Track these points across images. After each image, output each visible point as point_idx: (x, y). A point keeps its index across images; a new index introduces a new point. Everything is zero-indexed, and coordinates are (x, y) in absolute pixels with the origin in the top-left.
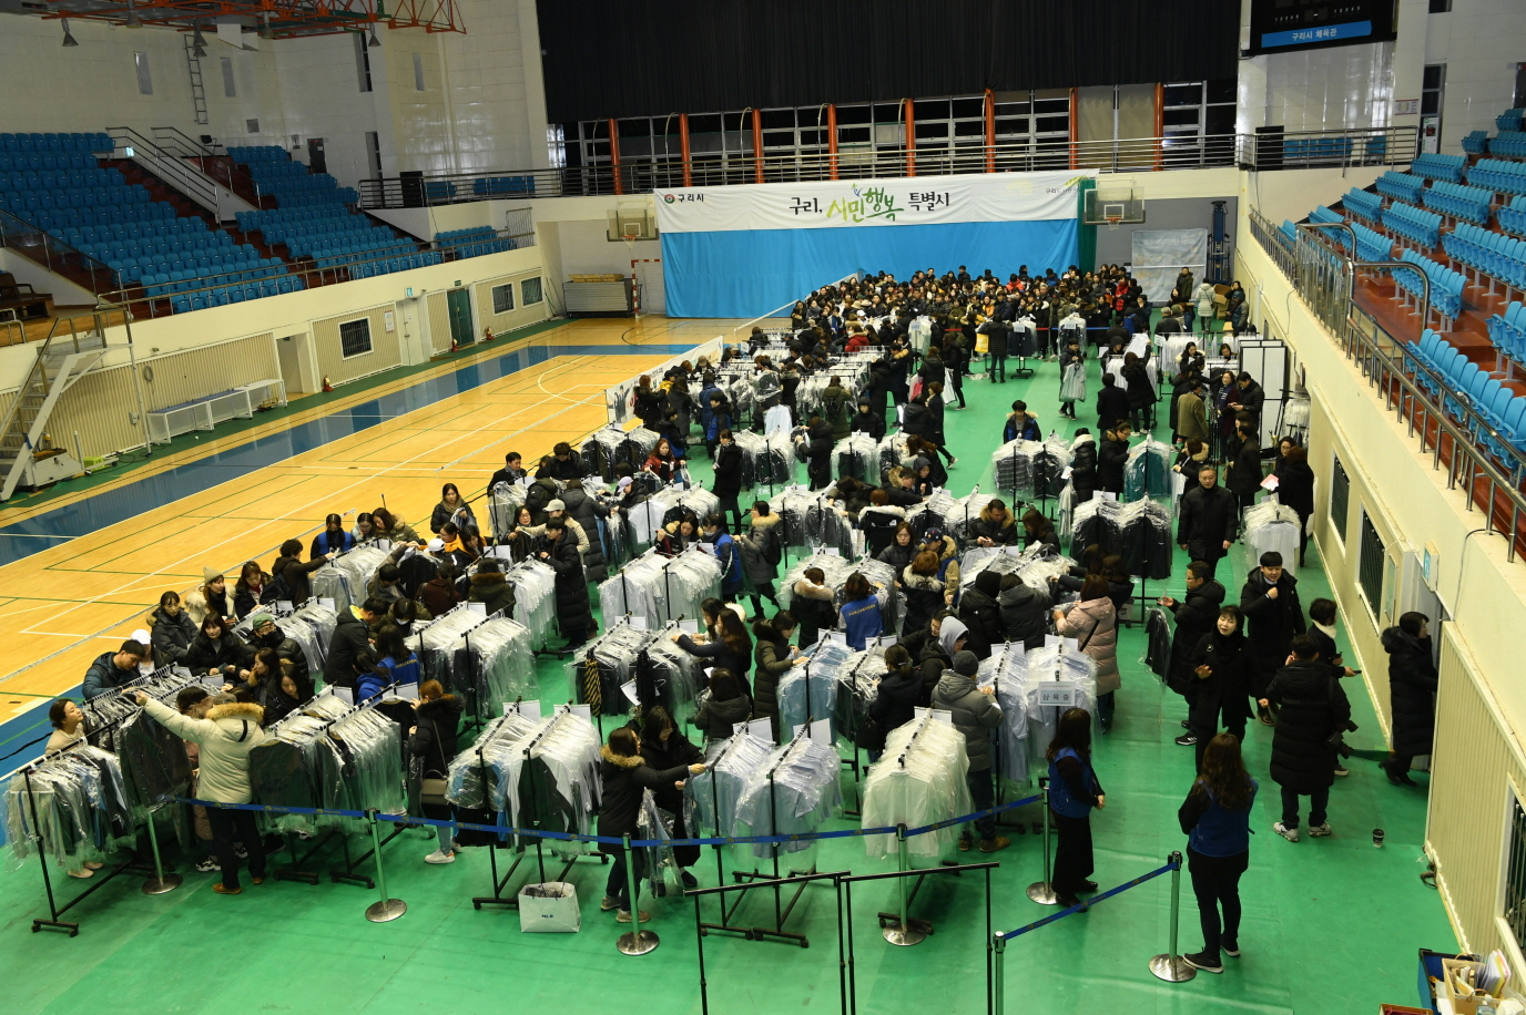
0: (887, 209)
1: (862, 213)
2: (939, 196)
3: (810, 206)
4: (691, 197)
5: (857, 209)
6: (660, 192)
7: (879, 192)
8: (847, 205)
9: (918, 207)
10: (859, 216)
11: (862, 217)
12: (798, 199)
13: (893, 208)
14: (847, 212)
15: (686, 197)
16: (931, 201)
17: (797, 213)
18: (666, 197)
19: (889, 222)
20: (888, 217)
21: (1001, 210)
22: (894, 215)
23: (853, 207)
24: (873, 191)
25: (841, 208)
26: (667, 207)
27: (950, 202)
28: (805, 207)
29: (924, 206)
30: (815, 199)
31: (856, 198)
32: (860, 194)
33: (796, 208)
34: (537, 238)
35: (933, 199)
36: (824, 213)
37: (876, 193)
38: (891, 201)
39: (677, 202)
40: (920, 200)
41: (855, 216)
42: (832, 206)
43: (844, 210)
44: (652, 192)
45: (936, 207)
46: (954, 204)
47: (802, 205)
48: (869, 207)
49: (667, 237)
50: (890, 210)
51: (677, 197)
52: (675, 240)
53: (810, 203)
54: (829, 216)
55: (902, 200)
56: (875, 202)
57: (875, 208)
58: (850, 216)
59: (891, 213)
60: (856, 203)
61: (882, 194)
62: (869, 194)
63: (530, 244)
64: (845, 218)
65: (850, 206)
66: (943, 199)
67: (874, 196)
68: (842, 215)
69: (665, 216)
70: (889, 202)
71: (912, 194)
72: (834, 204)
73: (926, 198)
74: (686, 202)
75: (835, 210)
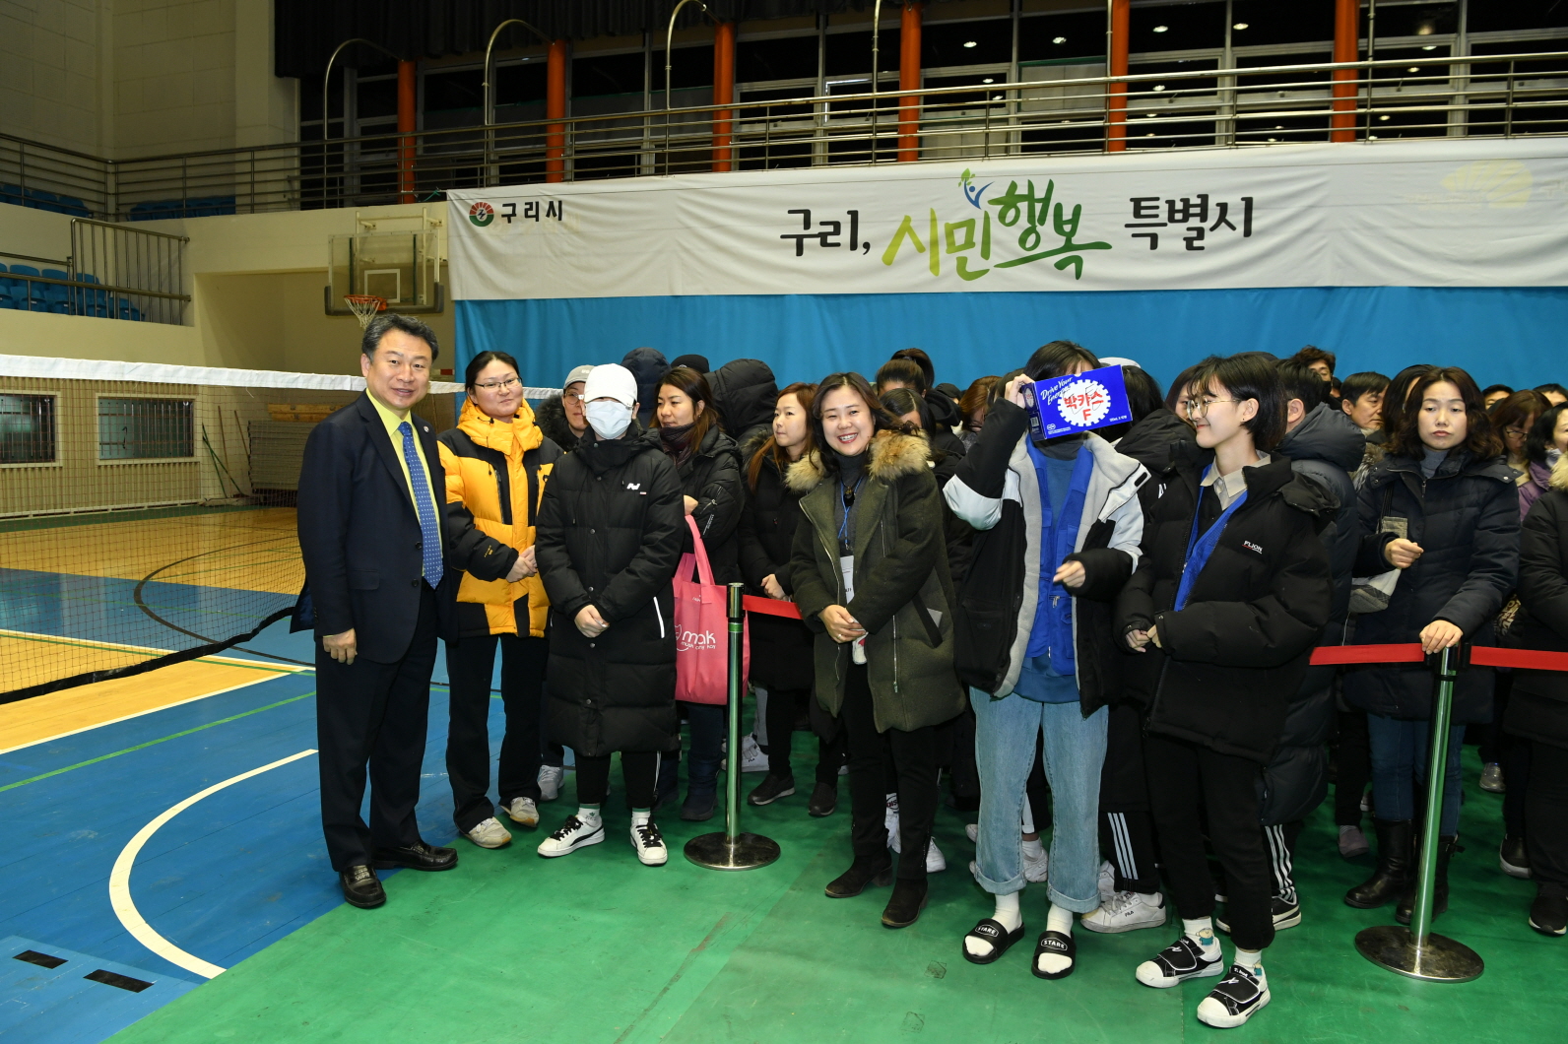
0: (1061, 241)
1: (986, 254)
2: (1223, 207)
3: (837, 232)
4: (532, 211)
5: (969, 244)
6: (462, 198)
7: (1040, 193)
8: (941, 230)
9: (1154, 238)
10: (975, 261)
11: (982, 264)
12: (807, 213)
13: (1075, 240)
14: (943, 248)
15: (520, 209)
16: (1195, 222)
17: (800, 252)
18: (474, 209)
19: (1064, 283)
20: (1060, 266)
21: (1423, 254)
22: (1079, 261)
23: (960, 236)
24: (1022, 190)
25: (924, 237)
26: (475, 236)
27: (1255, 225)
28: (823, 236)
29: (1173, 236)
30: (854, 215)
31: (969, 211)
32: (983, 201)
33: (800, 239)
34: (197, 308)
35: (1204, 217)
36: (877, 254)
37: (1030, 198)
38: (1075, 221)
39: (499, 223)
40: (1164, 217)
41: (962, 262)
42: (900, 234)
43: (934, 243)
44: (443, 198)
45: (1210, 239)
46: (1265, 232)
47: (815, 229)
48: (1007, 239)
49: (469, 308)
50: (1069, 246)
51: (498, 208)
52: (487, 321)
53: (837, 225)
54: (888, 261)
55: (1108, 216)
56: (1024, 223)
57: (1022, 241)
58: (948, 262)
59: (1070, 255)
60: (969, 224)
61: (1046, 200)
62: (1010, 200)
63: (178, 319)
64: (934, 266)
65: (950, 234)
66: (1236, 217)
67: (1023, 206)
68: (925, 259)
69: (469, 258)
70: (1067, 223)
71: (1137, 202)
72: (906, 228)
73: (1181, 211)
74: (521, 225)
75: (907, 245)
